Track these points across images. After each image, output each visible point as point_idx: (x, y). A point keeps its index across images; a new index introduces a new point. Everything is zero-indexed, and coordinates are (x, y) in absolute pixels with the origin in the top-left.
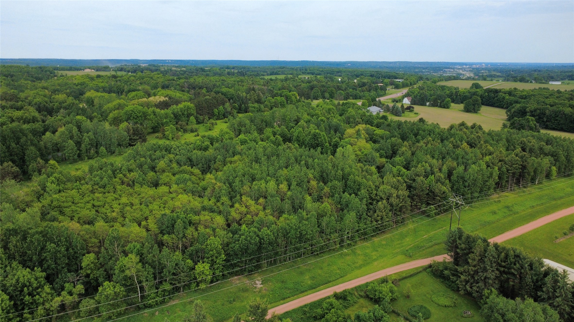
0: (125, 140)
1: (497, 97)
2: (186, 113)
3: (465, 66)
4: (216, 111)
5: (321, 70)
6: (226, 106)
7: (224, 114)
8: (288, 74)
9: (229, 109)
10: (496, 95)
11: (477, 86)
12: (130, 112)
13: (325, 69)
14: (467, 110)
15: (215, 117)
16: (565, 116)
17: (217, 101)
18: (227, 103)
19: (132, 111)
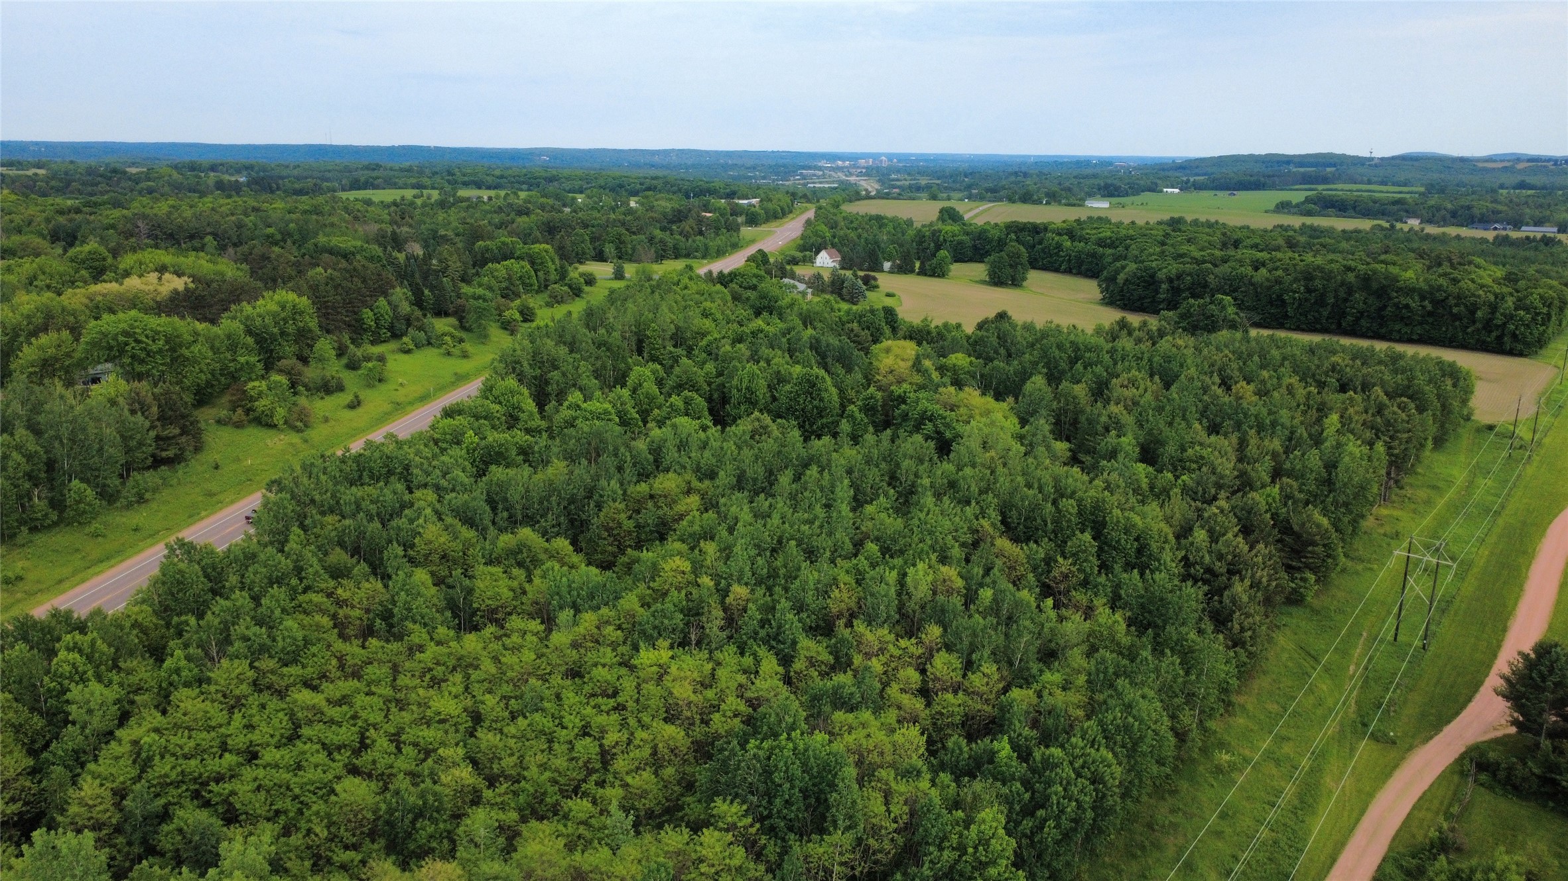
0: (141, 444)
1: (1040, 243)
2: (291, 329)
3: (840, 163)
4: (367, 315)
5: (498, 172)
6: (394, 297)
7: (392, 323)
8: (405, 187)
9: (405, 308)
10: (1037, 238)
11: (950, 215)
12: (121, 338)
13: (510, 172)
14: (996, 280)
15: (368, 336)
16: (1256, 289)
17: (364, 281)
18: (393, 287)
19: (126, 333)
